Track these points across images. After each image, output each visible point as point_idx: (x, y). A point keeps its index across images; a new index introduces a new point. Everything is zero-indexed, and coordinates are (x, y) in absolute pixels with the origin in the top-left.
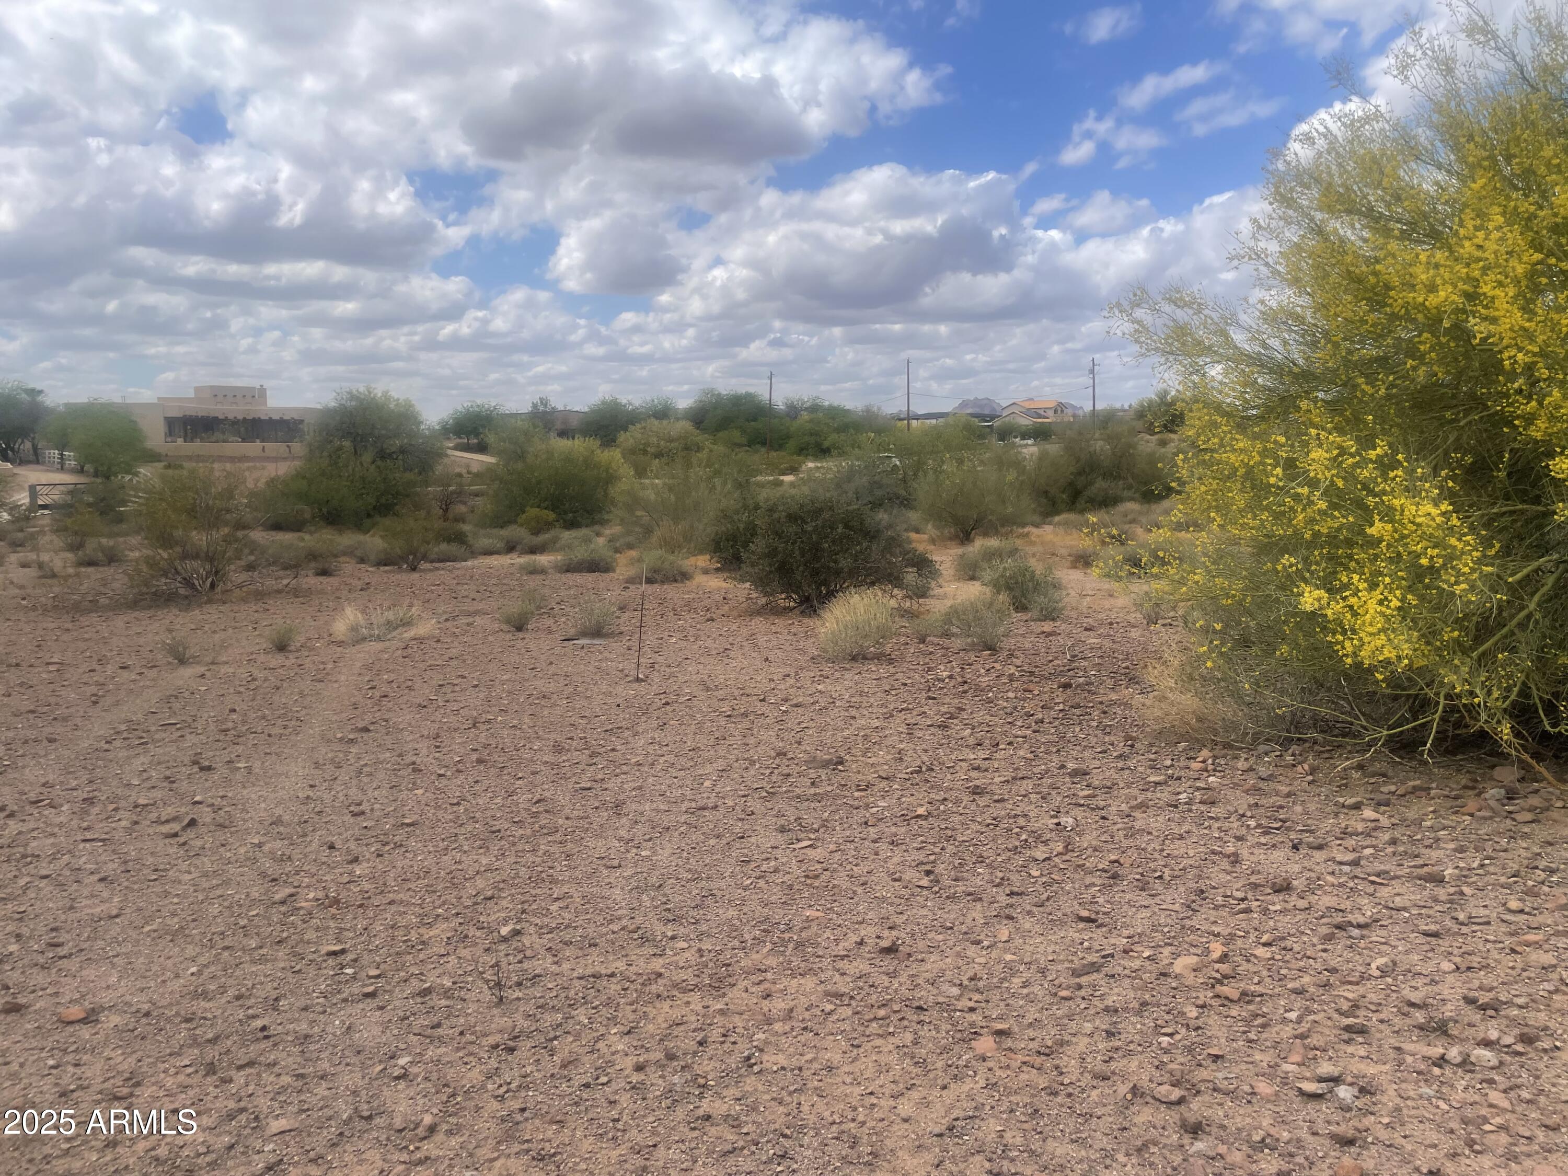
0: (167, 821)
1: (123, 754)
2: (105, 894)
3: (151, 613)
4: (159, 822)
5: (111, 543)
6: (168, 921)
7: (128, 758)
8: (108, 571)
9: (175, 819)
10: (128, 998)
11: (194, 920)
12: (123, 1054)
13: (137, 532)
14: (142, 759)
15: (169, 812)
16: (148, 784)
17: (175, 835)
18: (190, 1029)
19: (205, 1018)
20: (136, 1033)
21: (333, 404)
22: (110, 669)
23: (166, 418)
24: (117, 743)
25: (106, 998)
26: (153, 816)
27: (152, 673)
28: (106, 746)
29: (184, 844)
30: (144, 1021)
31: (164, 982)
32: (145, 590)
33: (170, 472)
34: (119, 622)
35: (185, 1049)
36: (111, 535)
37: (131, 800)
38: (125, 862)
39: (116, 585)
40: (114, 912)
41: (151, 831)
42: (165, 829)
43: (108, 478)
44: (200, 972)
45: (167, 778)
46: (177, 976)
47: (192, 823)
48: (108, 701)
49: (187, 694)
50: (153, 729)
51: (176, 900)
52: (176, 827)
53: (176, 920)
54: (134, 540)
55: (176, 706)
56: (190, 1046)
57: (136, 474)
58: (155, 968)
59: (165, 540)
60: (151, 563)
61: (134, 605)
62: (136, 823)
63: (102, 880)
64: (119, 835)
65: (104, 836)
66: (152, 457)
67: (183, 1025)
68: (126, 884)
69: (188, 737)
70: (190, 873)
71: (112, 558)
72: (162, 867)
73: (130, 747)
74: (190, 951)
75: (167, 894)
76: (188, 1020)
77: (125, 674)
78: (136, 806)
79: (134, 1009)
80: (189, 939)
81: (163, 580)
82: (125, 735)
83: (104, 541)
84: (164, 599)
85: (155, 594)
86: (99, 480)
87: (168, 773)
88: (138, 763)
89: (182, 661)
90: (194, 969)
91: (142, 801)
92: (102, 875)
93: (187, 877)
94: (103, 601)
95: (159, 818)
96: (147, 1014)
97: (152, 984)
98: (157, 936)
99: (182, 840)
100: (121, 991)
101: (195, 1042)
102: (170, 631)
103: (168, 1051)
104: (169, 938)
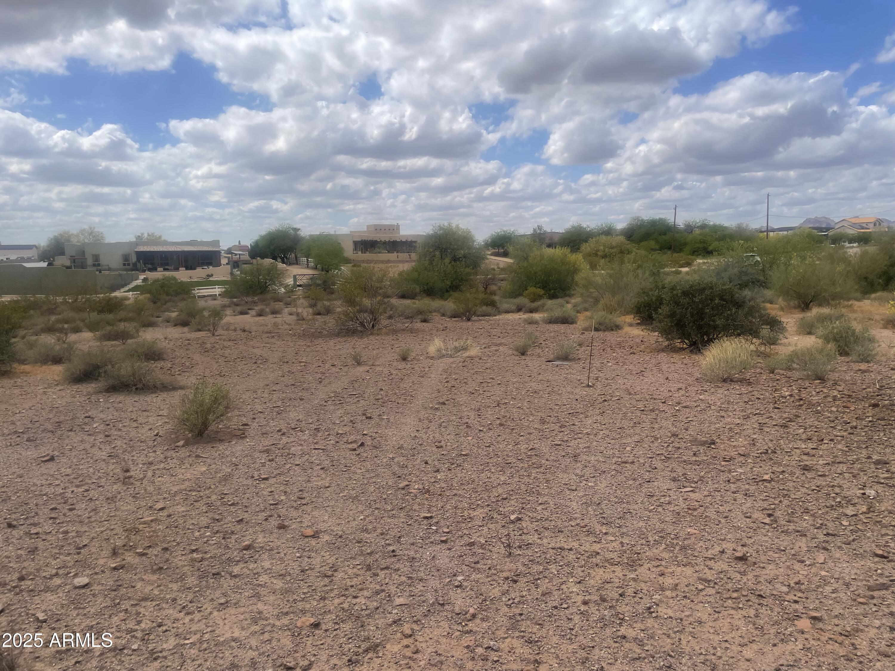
0: (351, 443)
1: (332, 408)
2: (323, 476)
3: (344, 339)
4: (347, 443)
5: (328, 304)
6: (351, 492)
7: (334, 410)
8: (327, 318)
9: (355, 442)
10: (332, 528)
11: (363, 493)
12: (330, 555)
13: (340, 299)
14: (340, 411)
15: (352, 438)
16: (343, 424)
17: (355, 450)
18: (359, 547)
19: (367, 542)
20: (336, 545)
21: (431, 232)
22: (327, 366)
23: (354, 241)
24: (329, 403)
25: (322, 526)
26: (345, 440)
27: (346, 369)
28: (325, 404)
29: (359, 454)
30: (339, 540)
31: (349, 522)
32: (343, 327)
33: (355, 268)
34: (332, 343)
35: (357, 556)
36: (328, 300)
37: (335, 431)
38: (332, 461)
39: (330, 325)
40: (327, 485)
41: (344, 447)
42: (350, 446)
43: (327, 271)
44: (365, 519)
45: (352, 421)
46: (354, 520)
47: (362, 444)
48: (326, 381)
49: (360, 380)
50: (346, 396)
51: (354, 482)
52: (355, 446)
53: (354, 492)
54: (339, 303)
55: (356, 385)
56: (360, 555)
57: (340, 270)
58: (345, 515)
59: (351, 302)
60: (346, 314)
61: (338, 335)
62: (338, 442)
63: (322, 469)
64: (330, 447)
65: (323, 447)
66: (347, 261)
67: (357, 544)
68: (332, 472)
69: (361, 401)
70: (361, 469)
71: (328, 311)
72: (348, 465)
73: (335, 405)
74: (361, 508)
75: (350, 478)
76: (359, 542)
77: (334, 369)
78: (337, 434)
79: (334, 534)
80: (360, 502)
81: (351, 322)
82: (333, 399)
83: (325, 302)
84: (351, 333)
85: (347, 329)
86: (323, 273)
87: (352, 419)
88: (339, 413)
89: (359, 364)
90: (362, 517)
91: (340, 432)
92: (322, 466)
93: (359, 471)
94: (325, 332)
95: (347, 440)
96: (341, 537)
97: (343, 522)
98: (346, 498)
99: (357, 452)
100: (330, 524)
101: (362, 554)
102: (354, 348)
103: (350, 556)
104: (351, 500)
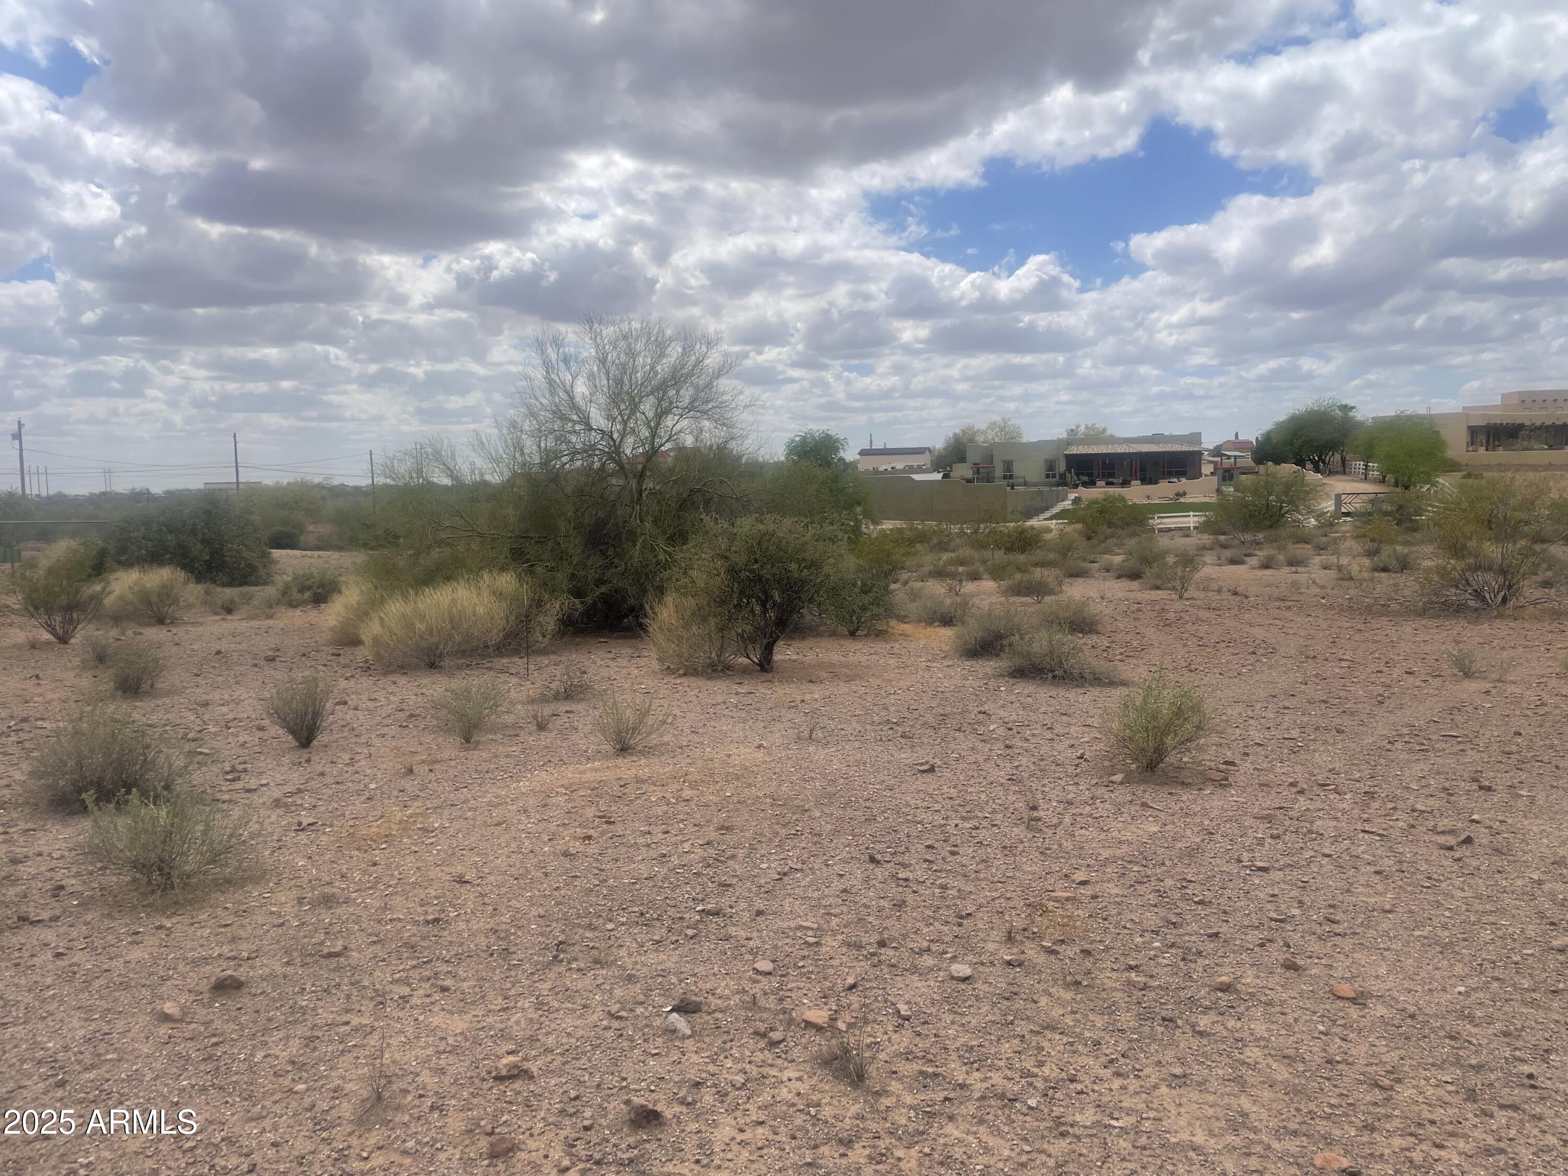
0: (1443, 833)
1: (1404, 756)
2: (1380, 888)
3: (1439, 622)
4: (1434, 830)
5: (1406, 551)
6: (1439, 932)
7: (1408, 761)
8: (1401, 579)
9: (1452, 832)
10: (1396, 994)
11: (1465, 940)
12: (1386, 1046)
13: (1431, 542)
14: (1421, 765)
15: (1445, 823)
16: (1424, 791)
17: (1451, 848)
18: (1453, 1047)
19: (1470, 1042)
20: (1401, 1030)
22: (1396, 672)
23: (1469, 427)
24: (1399, 745)
25: (1375, 987)
26: (1430, 824)
27: (1437, 682)
28: (1389, 746)
29: (1459, 860)
30: (1409, 1021)
31: (1431, 990)
32: (1434, 599)
33: (1470, 481)
34: (1408, 628)
35: (1447, 1065)
36: (1406, 543)
37: (1409, 802)
38: (1400, 862)
39: (1407, 592)
40: (1388, 907)
41: (1427, 838)
42: (1441, 839)
43: (1407, 488)
44: (1467, 994)
45: (1446, 789)
46: (1444, 990)
47: (1468, 841)
48: (1391, 704)
49: (1470, 709)
50: (1434, 737)
51: (1447, 913)
52: (1451, 840)
53: (1446, 933)
54: (1429, 549)
55: (1459, 718)
56: (1453, 1064)
57: (1434, 484)
58: (1423, 974)
59: (1456, 549)
60: (1442, 572)
61: (1422, 613)
62: (1413, 826)
63: (1378, 873)
64: (1396, 834)
65: (1381, 832)
66: (1451, 466)
67: (1447, 1041)
68: (1400, 883)
69: (1469, 752)
70: (1463, 890)
71: (1404, 565)
72: (1435, 876)
73: (1411, 751)
74: (1459, 969)
75: (1439, 904)
76: (1452, 1038)
77: (1410, 679)
78: (1413, 811)
79: (1399, 1006)
80: (1459, 957)
81: (1453, 590)
82: (1407, 739)
83: (1399, 548)
84: (1455, 610)
85: (1444, 603)
86: (1398, 490)
87: (1447, 785)
88: (1419, 768)
89: (1468, 674)
90: (1462, 989)
91: (1419, 807)
92: (1378, 868)
93: (1459, 894)
94: (1394, 606)
95: (1435, 827)
96: (1412, 1016)
97: (1419, 988)
98: (1430, 942)
99: (1457, 855)
100: (1390, 984)
101: (1458, 1062)
102: (1457, 642)
103: (1431, 1060)
104: (1438, 949)
